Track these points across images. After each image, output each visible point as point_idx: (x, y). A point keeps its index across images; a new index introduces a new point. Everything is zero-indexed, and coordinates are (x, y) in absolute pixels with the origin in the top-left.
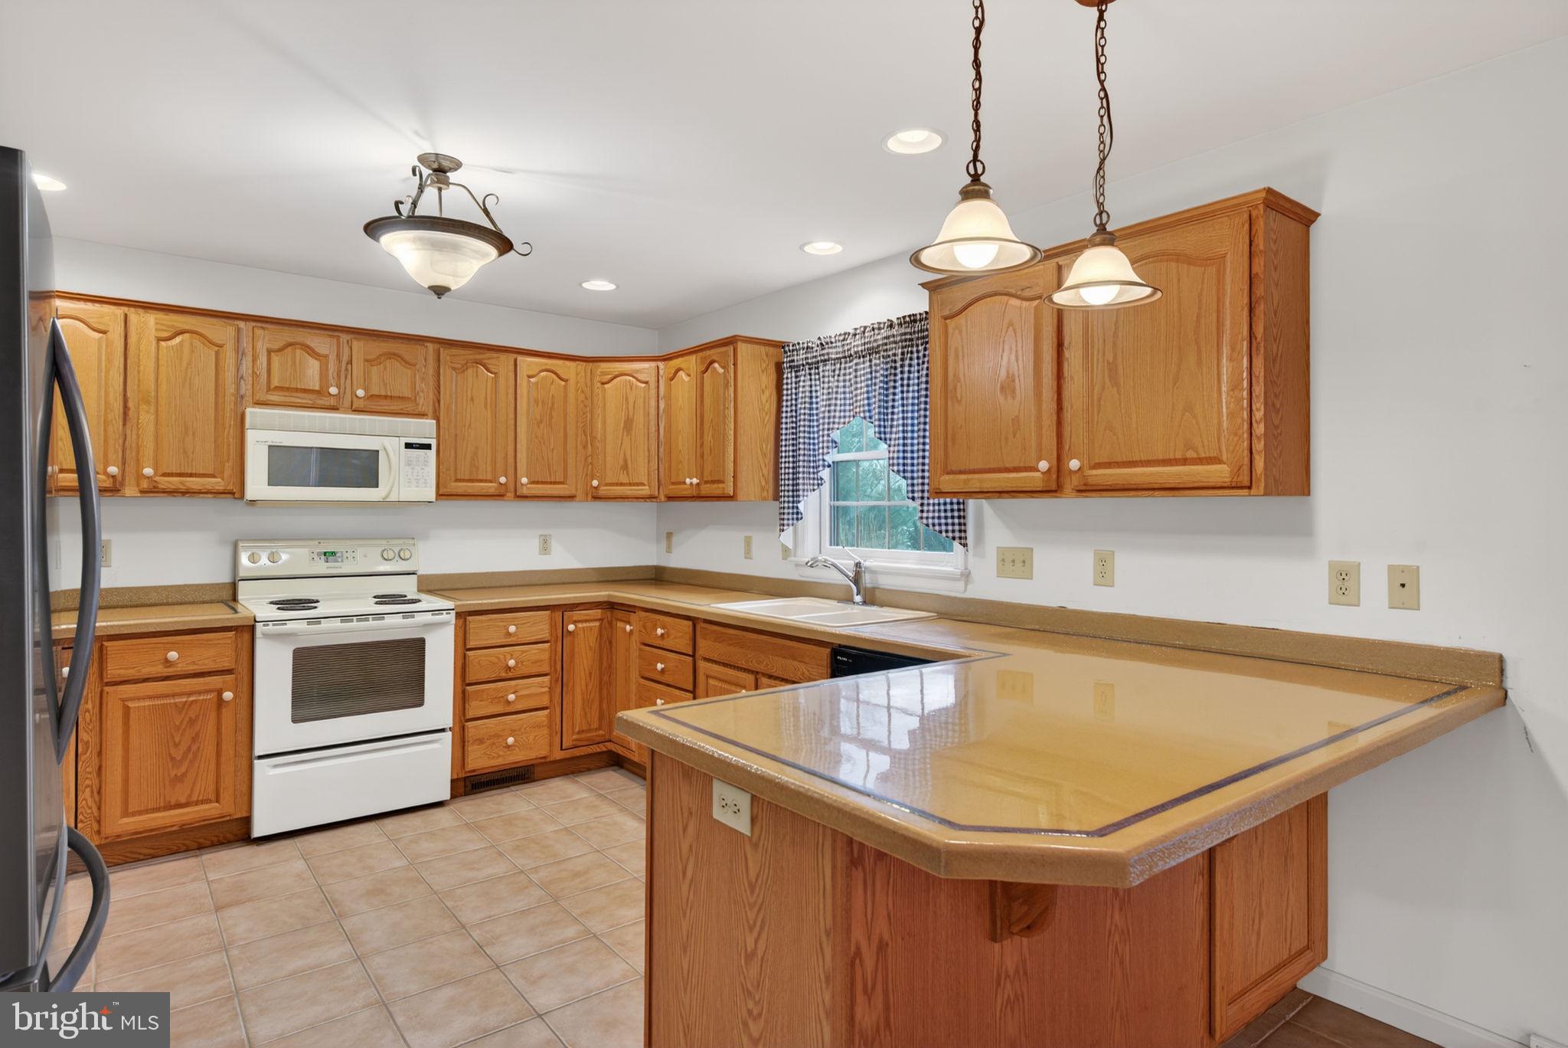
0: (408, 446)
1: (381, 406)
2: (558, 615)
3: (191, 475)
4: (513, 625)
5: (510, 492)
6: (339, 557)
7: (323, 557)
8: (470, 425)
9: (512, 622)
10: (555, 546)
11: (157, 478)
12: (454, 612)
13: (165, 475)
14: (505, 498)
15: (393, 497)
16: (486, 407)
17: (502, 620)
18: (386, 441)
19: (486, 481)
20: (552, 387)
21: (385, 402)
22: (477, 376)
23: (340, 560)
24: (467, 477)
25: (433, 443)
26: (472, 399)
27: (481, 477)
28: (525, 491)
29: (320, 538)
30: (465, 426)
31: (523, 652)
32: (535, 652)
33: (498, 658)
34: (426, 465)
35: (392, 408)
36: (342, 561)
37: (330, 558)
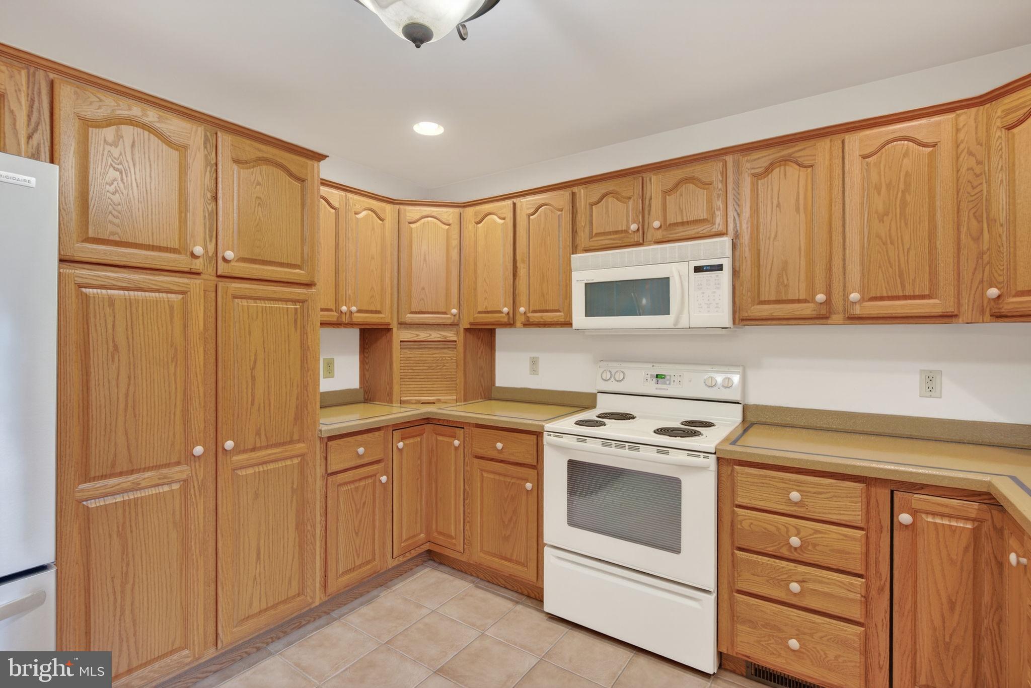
0: (698, 269)
1: (676, 234)
2: (883, 494)
3: (547, 311)
4: (798, 491)
5: (839, 313)
6: (668, 380)
7: (655, 380)
8: (776, 236)
9: (798, 487)
10: (947, 386)
11: (530, 315)
12: (714, 456)
13: (535, 311)
14: (829, 321)
15: (684, 323)
16: (798, 210)
17: (783, 480)
18: (674, 266)
19: (799, 301)
20: (905, 161)
21: (680, 229)
22: (785, 175)
23: (668, 382)
24: (773, 298)
25: (727, 264)
26: (778, 205)
27: (791, 297)
28: (858, 311)
29: (654, 361)
30: (769, 238)
31: (817, 531)
32: (834, 536)
33: (778, 529)
34: (718, 288)
35: (687, 233)
36: (669, 384)
37: (660, 380)
